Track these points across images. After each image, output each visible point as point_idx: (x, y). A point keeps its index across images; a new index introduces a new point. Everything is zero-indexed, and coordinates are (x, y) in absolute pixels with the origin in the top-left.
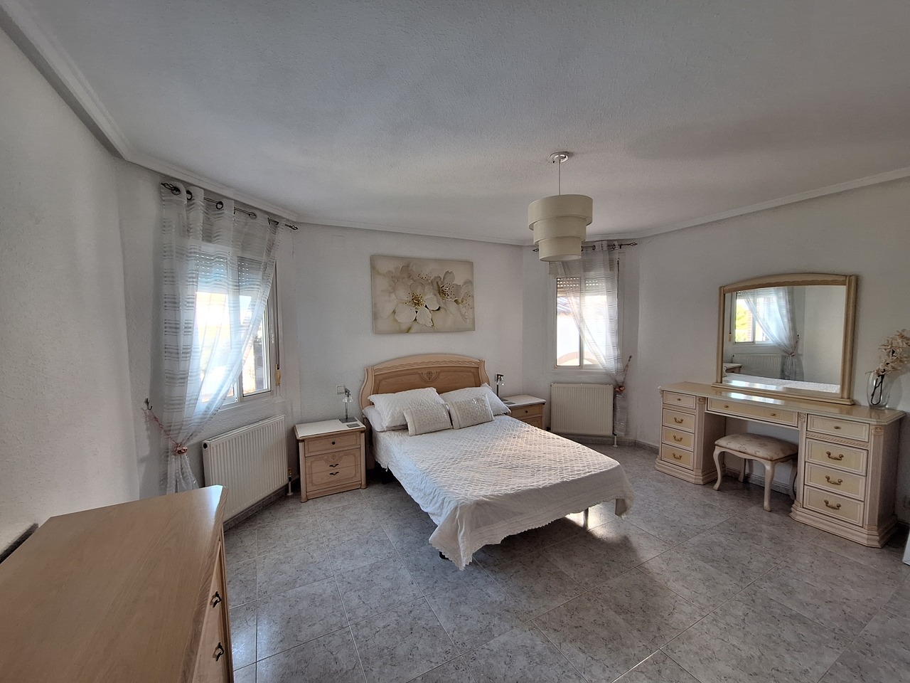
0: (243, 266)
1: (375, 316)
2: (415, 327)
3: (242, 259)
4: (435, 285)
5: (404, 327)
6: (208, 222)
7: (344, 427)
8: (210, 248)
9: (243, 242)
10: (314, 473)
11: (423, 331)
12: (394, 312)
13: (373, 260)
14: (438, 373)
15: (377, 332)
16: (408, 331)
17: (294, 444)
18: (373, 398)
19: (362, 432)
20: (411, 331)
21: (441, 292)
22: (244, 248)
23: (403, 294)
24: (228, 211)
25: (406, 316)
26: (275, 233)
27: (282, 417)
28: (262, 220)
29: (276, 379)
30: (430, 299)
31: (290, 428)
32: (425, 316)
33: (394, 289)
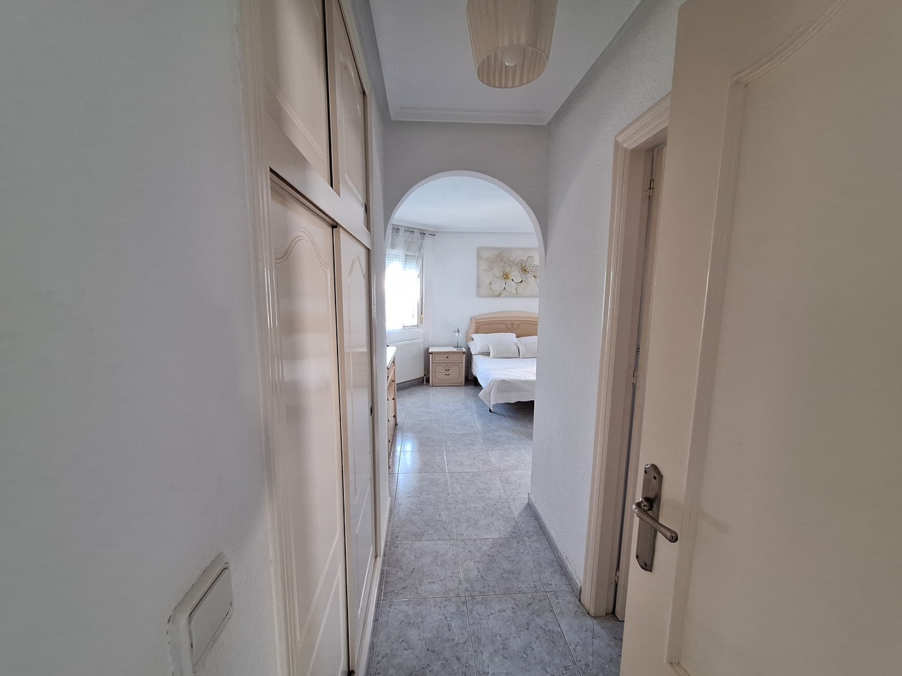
0: (407, 258)
1: (478, 286)
2: (504, 293)
3: (407, 255)
4: (520, 265)
5: (497, 293)
6: (393, 239)
7: (455, 350)
8: (394, 252)
9: (408, 246)
10: (437, 374)
11: (510, 295)
12: (490, 283)
13: (479, 250)
14: (519, 325)
15: (479, 295)
16: (499, 296)
17: (427, 354)
18: (473, 336)
19: (464, 353)
20: (502, 295)
21: (524, 270)
22: (408, 250)
23: (497, 272)
24: (401, 233)
25: (499, 285)
26: (423, 240)
27: (422, 340)
28: (417, 234)
29: (421, 320)
30: (516, 275)
31: (426, 348)
32: (511, 286)
33: (491, 269)
